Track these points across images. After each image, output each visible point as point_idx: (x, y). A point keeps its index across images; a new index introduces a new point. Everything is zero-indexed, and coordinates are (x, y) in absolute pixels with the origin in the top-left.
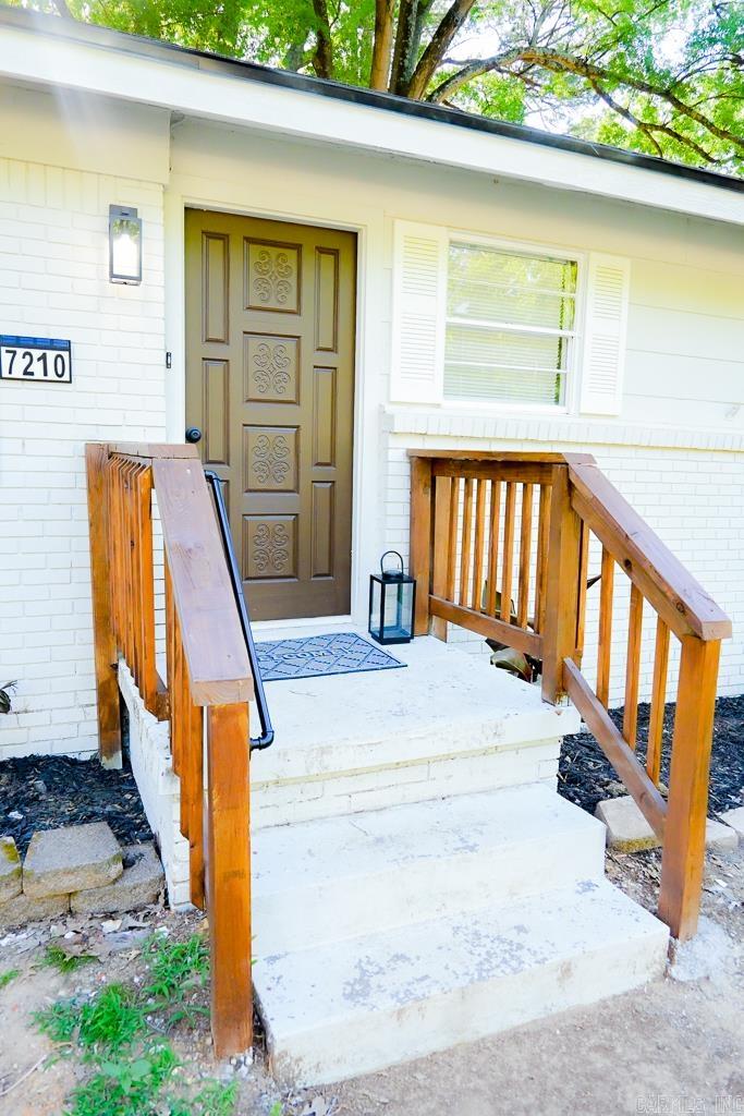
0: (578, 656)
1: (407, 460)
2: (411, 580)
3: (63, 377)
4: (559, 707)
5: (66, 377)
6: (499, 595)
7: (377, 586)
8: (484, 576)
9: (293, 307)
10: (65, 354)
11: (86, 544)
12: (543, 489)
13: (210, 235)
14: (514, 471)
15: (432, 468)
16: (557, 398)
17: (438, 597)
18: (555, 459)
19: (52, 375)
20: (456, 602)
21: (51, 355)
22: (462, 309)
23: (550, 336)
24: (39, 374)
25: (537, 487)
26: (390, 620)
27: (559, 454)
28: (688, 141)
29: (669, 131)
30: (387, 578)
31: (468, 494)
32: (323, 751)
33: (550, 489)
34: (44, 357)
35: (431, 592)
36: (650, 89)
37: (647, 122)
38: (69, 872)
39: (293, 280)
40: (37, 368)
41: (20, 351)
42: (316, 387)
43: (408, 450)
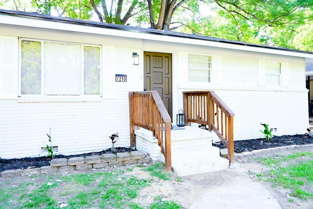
0: (214, 124)
1: (182, 93)
2: (184, 115)
3: (125, 80)
4: (211, 132)
5: (126, 81)
6: (200, 118)
7: (178, 116)
8: (198, 114)
9: (161, 67)
10: (126, 77)
11: (129, 109)
12: (207, 97)
13: (147, 56)
14: (202, 94)
15: (187, 94)
16: (209, 81)
17: (189, 118)
18: (208, 92)
19: (124, 81)
20: (193, 119)
21: (124, 77)
22: (191, 66)
23: (207, 70)
24: (122, 81)
25: (206, 97)
26: (181, 123)
27: (209, 91)
28: (240, 14)
29: (235, 12)
30: (180, 115)
31: (194, 99)
32: (175, 137)
33: (208, 97)
34: (123, 78)
35: (188, 118)
36: (229, 3)
37: (230, 10)
38: (138, 156)
39: (161, 62)
40: (121, 79)
41: (119, 77)
42: (165, 81)
43: (182, 92)
